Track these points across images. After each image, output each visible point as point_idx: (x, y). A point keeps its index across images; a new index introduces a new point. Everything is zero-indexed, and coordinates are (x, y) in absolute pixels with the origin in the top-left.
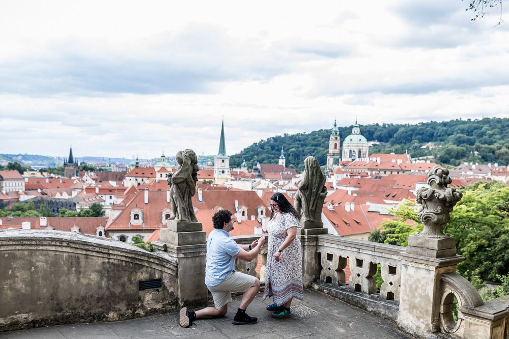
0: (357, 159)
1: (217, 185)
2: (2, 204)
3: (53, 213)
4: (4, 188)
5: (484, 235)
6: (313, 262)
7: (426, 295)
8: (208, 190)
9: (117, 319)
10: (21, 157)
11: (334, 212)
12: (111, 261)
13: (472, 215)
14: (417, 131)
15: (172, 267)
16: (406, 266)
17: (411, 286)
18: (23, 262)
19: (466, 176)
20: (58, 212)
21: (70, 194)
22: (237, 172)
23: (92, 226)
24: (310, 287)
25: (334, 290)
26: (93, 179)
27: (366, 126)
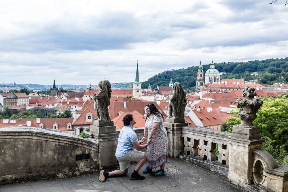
0: (214, 83)
1: (134, 99)
2: (17, 112)
3: (44, 116)
4: (18, 103)
5: (287, 124)
6: (180, 142)
7: (244, 161)
8: (129, 101)
9: (63, 177)
10: (28, 85)
11: (200, 113)
12: (60, 144)
13: (279, 113)
14: (248, 66)
15: (95, 147)
16: (232, 145)
17: (235, 156)
18: (10, 145)
19: (277, 90)
20: (47, 115)
21: (53, 105)
22: (146, 91)
23: (65, 123)
24: (178, 157)
25: (191, 159)
26: (66, 97)
27: (218, 64)
